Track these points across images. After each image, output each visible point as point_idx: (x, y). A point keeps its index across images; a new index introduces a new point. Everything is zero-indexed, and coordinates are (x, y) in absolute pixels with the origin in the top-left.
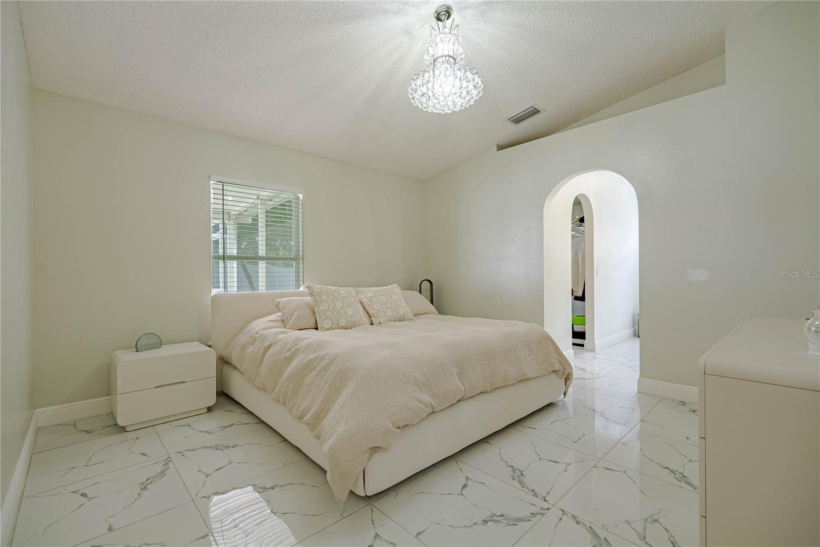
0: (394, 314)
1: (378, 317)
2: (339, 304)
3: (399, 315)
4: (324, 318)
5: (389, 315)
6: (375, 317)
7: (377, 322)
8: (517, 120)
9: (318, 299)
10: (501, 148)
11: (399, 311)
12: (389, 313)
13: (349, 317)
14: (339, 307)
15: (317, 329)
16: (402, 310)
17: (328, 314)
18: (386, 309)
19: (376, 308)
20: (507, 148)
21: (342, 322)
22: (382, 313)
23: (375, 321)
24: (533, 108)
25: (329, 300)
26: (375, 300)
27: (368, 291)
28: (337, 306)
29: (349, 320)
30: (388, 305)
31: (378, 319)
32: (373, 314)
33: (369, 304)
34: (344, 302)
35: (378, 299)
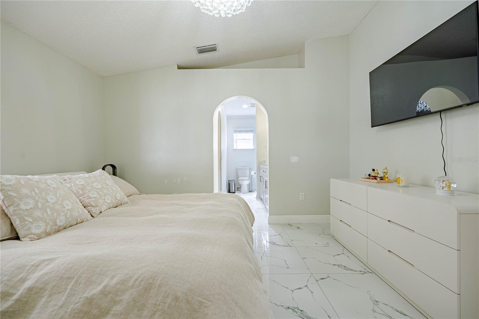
0: (113, 200)
1: (97, 206)
2: (51, 198)
3: (117, 201)
4: (31, 220)
5: (108, 202)
6: (93, 206)
7: (98, 212)
8: (202, 51)
9: (15, 195)
10: (179, 68)
11: (117, 196)
12: (108, 199)
13: (69, 212)
14: (53, 201)
15: (17, 238)
16: (119, 195)
17: (37, 213)
18: (105, 196)
19: (92, 196)
20: (183, 69)
21: (61, 221)
22: (101, 201)
23: (94, 211)
24: (215, 46)
25: (34, 194)
26: (89, 188)
27: (76, 179)
28: (49, 200)
29: (68, 216)
30: (105, 191)
31: (98, 208)
32: (90, 203)
33: (81, 192)
34: (58, 195)
35: (92, 186)
